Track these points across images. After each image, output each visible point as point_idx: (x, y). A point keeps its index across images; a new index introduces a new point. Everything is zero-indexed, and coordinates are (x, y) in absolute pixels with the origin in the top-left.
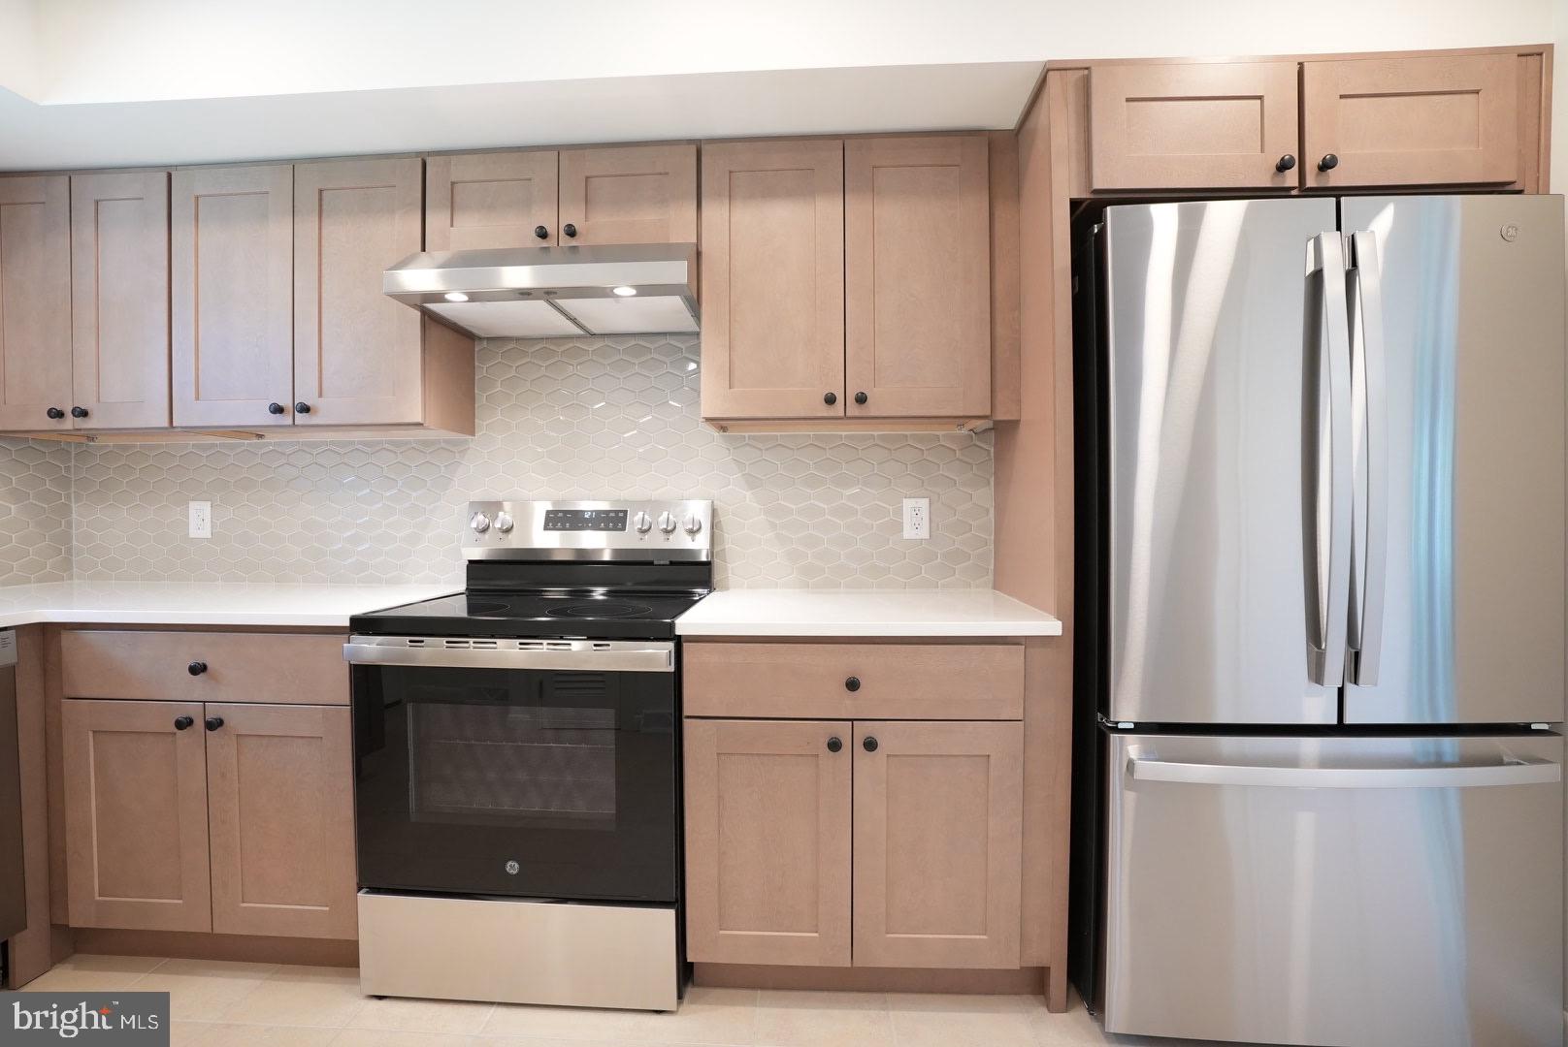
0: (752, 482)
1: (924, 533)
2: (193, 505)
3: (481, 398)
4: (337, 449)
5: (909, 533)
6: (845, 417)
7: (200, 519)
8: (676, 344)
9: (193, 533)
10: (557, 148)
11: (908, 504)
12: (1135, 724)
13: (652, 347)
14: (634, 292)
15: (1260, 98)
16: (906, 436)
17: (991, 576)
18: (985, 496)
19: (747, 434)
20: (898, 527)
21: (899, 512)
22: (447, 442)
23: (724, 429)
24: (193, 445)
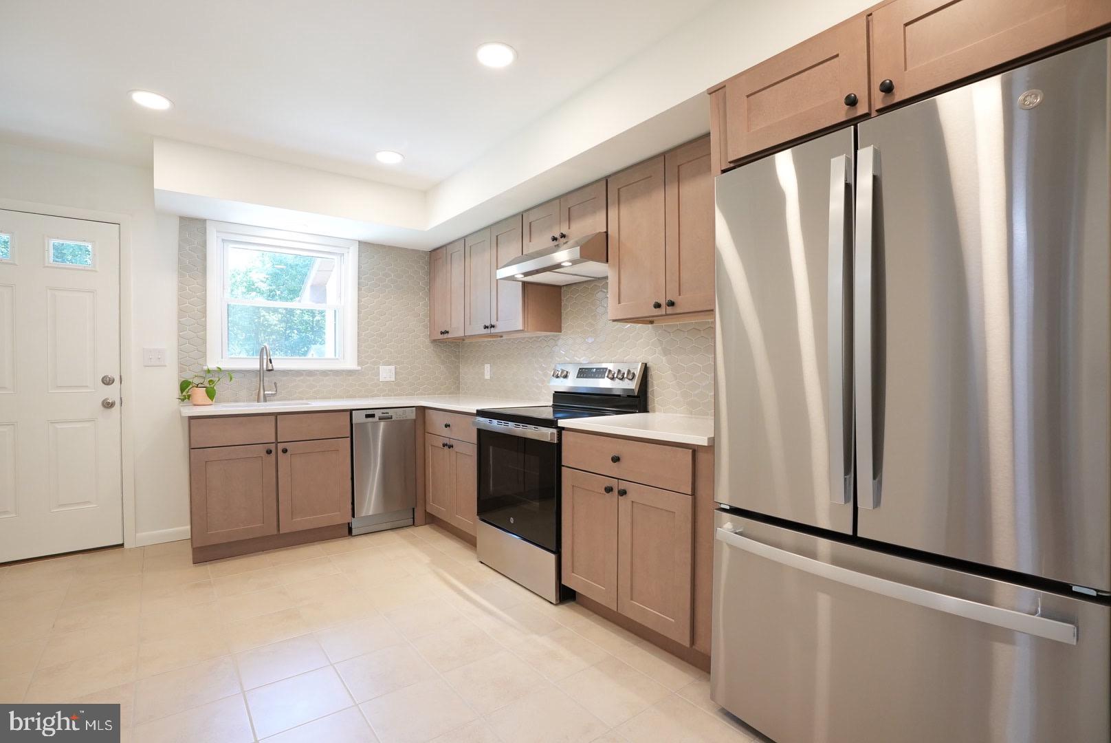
3: (564, 316)
4: (522, 341)
6: (666, 315)
7: (487, 371)
10: (559, 198)
12: (731, 506)
14: (570, 264)
19: (663, 324)
22: (545, 336)
23: (652, 322)
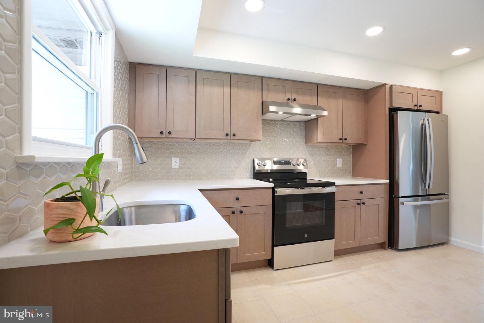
0: (311, 155)
1: (341, 166)
2: (173, 159)
4: (217, 144)
5: (338, 166)
6: (342, 143)
7: (175, 162)
8: (296, 124)
9: (173, 166)
10: (291, 81)
11: (338, 160)
12: (402, 196)
13: (291, 124)
14: (314, 116)
15: (412, 94)
16: (332, 146)
17: (351, 174)
18: (350, 158)
20: (336, 164)
21: (337, 161)
24: (173, 142)
